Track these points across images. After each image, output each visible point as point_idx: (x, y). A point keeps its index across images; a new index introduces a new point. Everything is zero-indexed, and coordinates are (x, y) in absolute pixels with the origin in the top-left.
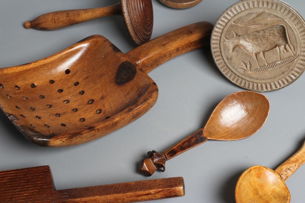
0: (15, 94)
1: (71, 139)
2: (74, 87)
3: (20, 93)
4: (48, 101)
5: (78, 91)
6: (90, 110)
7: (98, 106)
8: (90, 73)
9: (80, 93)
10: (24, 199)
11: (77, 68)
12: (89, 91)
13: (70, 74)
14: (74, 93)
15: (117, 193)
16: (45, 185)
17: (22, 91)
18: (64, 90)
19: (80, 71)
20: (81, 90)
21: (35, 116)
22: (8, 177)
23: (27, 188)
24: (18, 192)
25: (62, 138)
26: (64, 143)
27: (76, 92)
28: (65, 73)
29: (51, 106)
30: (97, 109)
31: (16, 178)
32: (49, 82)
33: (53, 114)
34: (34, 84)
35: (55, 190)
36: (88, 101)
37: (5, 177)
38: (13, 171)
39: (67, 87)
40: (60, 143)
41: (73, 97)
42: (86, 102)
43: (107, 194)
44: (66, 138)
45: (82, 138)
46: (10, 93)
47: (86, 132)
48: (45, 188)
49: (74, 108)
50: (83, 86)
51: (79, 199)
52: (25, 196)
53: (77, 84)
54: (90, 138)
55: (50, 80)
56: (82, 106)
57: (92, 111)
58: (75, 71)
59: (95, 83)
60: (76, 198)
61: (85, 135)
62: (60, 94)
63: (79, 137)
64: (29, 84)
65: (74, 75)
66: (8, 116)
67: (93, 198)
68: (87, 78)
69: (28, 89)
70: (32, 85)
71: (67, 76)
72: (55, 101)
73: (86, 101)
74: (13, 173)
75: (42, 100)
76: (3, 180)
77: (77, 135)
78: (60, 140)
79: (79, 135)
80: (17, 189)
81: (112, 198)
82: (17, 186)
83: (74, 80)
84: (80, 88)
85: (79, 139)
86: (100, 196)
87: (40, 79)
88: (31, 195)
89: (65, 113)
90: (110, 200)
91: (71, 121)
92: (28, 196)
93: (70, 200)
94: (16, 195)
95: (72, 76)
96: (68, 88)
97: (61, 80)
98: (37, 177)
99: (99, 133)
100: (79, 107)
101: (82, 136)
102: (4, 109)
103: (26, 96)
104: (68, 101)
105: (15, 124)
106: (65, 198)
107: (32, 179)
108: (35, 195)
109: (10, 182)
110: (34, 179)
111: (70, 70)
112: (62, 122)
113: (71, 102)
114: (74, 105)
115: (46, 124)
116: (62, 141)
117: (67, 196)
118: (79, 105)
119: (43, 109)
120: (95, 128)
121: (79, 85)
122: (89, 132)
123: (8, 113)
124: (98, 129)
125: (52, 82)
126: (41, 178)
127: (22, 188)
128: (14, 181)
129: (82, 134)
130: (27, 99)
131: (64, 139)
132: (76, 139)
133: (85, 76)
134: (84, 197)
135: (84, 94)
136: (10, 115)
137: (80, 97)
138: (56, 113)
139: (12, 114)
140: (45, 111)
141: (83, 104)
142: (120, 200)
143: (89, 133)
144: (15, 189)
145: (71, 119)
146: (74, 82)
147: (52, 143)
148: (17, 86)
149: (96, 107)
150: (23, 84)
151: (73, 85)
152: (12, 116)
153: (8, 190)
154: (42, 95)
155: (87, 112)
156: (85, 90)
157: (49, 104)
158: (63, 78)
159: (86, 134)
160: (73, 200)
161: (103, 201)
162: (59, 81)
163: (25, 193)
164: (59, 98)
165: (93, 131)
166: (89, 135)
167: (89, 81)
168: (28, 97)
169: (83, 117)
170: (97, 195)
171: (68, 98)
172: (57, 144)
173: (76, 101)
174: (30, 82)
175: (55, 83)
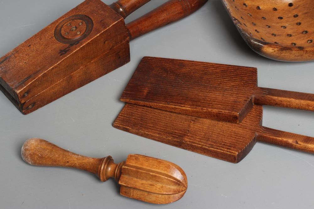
0: (242, 9)
1: (282, 51)
2: (293, 18)
3: (246, 10)
4: (268, 22)
5: (296, 22)
6: (302, 39)
7: (310, 38)
8: (310, 10)
9: (297, 24)
10: (230, 87)
11: (300, 4)
12: (306, 24)
13: (292, 7)
14: (292, 23)
15: (310, 100)
16: (250, 81)
17: (249, 9)
18: (284, 18)
19: (302, 6)
20: (299, 21)
21: (255, 29)
22: (220, 68)
23: (234, 79)
24: (226, 80)
25: (275, 47)
26: (275, 53)
27: (294, 22)
28: (288, 5)
29: (269, 27)
30: (309, 39)
31: (227, 71)
32: (272, 9)
33: (270, 33)
34: (259, 8)
35: (257, 86)
36: (302, 31)
37: (218, 68)
38: (226, 65)
39: (286, 17)
40: (272, 52)
41: (290, 25)
42: (301, 32)
43: (301, 99)
44: (278, 49)
45: (291, 54)
46: (238, 7)
47: (295, 49)
48: (249, 83)
49: (289, 33)
50: (301, 19)
51: (277, 97)
52: (231, 85)
53: (296, 16)
54: (298, 56)
55: (273, 8)
56: (296, 34)
57: (304, 39)
58: (298, 5)
59: (312, 19)
60: (274, 96)
61: (294, 52)
62: (279, 20)
63: (289, 52)
64: (255, 6)
65: (295, 8)
66: (234, 20)
67: (288, 99)
68: (306, 13)
69: (253, 9)
70: (257, 7)
71: (290, 8)
72: (273, 24)
73: (301, 30)
74: (225, 67)
75: (263, 20)
76: (216, 70)
77: (287, 49)
78: (272, 48)
79: (289, 51)
80: (226, 78)
81: (305, 103)
82: (227, 77)
83: (295, 13)
84: (298, 20)
85: (288, 54)
86: (295, 99)
87: (265, 4)
88: (236, 86)
89: (280, 35)
90: (303, 104)
91: (284, 43)
92: (234, 85)
93: (269, 96)
94: (225, 82)
95: (294, 9)
96: (288, 17)
97: (283, 10)
98: (244, 74)
99: (306, 55)
100: (293, 34)
101: (291, 52)
102: (232, 14)
103: (250, 13)
104: (285, 27)
105: (238, 26)
106: (265, 94)
107: (240, 74)
108: (240, 86)
109: (222, 72)
110: (242, 74)
111: (294, 4)
112: (275, 41)
113: (287, 28)
114: (290, 32)
115: (262, 37)
116: (274, 50)
117: (267, 93)
118: (294, 33)
119: (263, 27)
120: (305, 49)
121: (297, 18)
122: (298, 50)
123: (234, 18)
124: (306, 51)
125: (275, 9)
126: (248, 75)
127: (231, 79)
128: (225, 73)
129: (292, 50)
130: (251, 16)
131: (276, 49)
132: (285, 53)
133: (305, 12)
134: (281, 97)
135: (301, 25)
136: (236, 19)
137: (296, 26)
138: (273, 33)
139: (237, 20)
140: (264, 29)
141: (297, 33)
142: (311, 107)
143: (298, 52)
144: (224, 78)
145: (285, 41)
146: (294, 15)
147: (265, 48)
148: (245, 4)
149: (308, 38)
150: (250, 4)
151: (293, 16)
152: (237, 21)
153: (218, 78)
154: (264, 17)
155: (299, 39)
156: (302, 22)
157: (268, 24)
158: (285, 9)
159: (296, 52)
160: (271, 97)
161: (297, 104)
162: (281, 10)
163: (232, 83)
164: (278, 23)
165: (302, 51)
166: (297, 53)
167: (307, 16)
168: (252, 15)
169: (294, 42)
170: (293, 98)
171: (286, 25)
172: (268, 51)
173: (292, 29)
174: (257, 4)
175: (277, 11)
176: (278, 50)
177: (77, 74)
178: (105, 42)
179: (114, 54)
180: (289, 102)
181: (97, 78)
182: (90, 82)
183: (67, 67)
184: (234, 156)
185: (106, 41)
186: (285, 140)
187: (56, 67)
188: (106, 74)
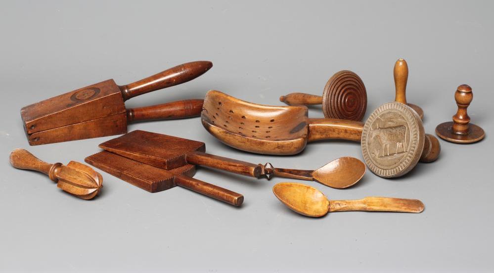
1: (226, 133)
26: (221, 134)
45: (235, 138)
51: (200, 156)
54: (241, 142)
61: (237, 137)
63: (233, 136)
78: (217, 129)
85: (232, 138)
90: (215, 162)
99: (248, 143)
101: (235, 136)
124: (248, 139)
132: (229, 136)
136: (205, 109)
142: (220, 164)
143: (241, 138)
147: (212, 128)
160: (197, 156)
161: (211, 162)
172: (215, 131)
176: (223, 132)
177: (78, 127)
178: (103, 107)
179: (112, 121)
180: (207, 160)
181: (95, 137)
182: (89, 138)
183: (70, 116)
184: (149, 184)
185: (105, 106)
186: (191, 182)
187: (60, 113)
188: (104, 136)
